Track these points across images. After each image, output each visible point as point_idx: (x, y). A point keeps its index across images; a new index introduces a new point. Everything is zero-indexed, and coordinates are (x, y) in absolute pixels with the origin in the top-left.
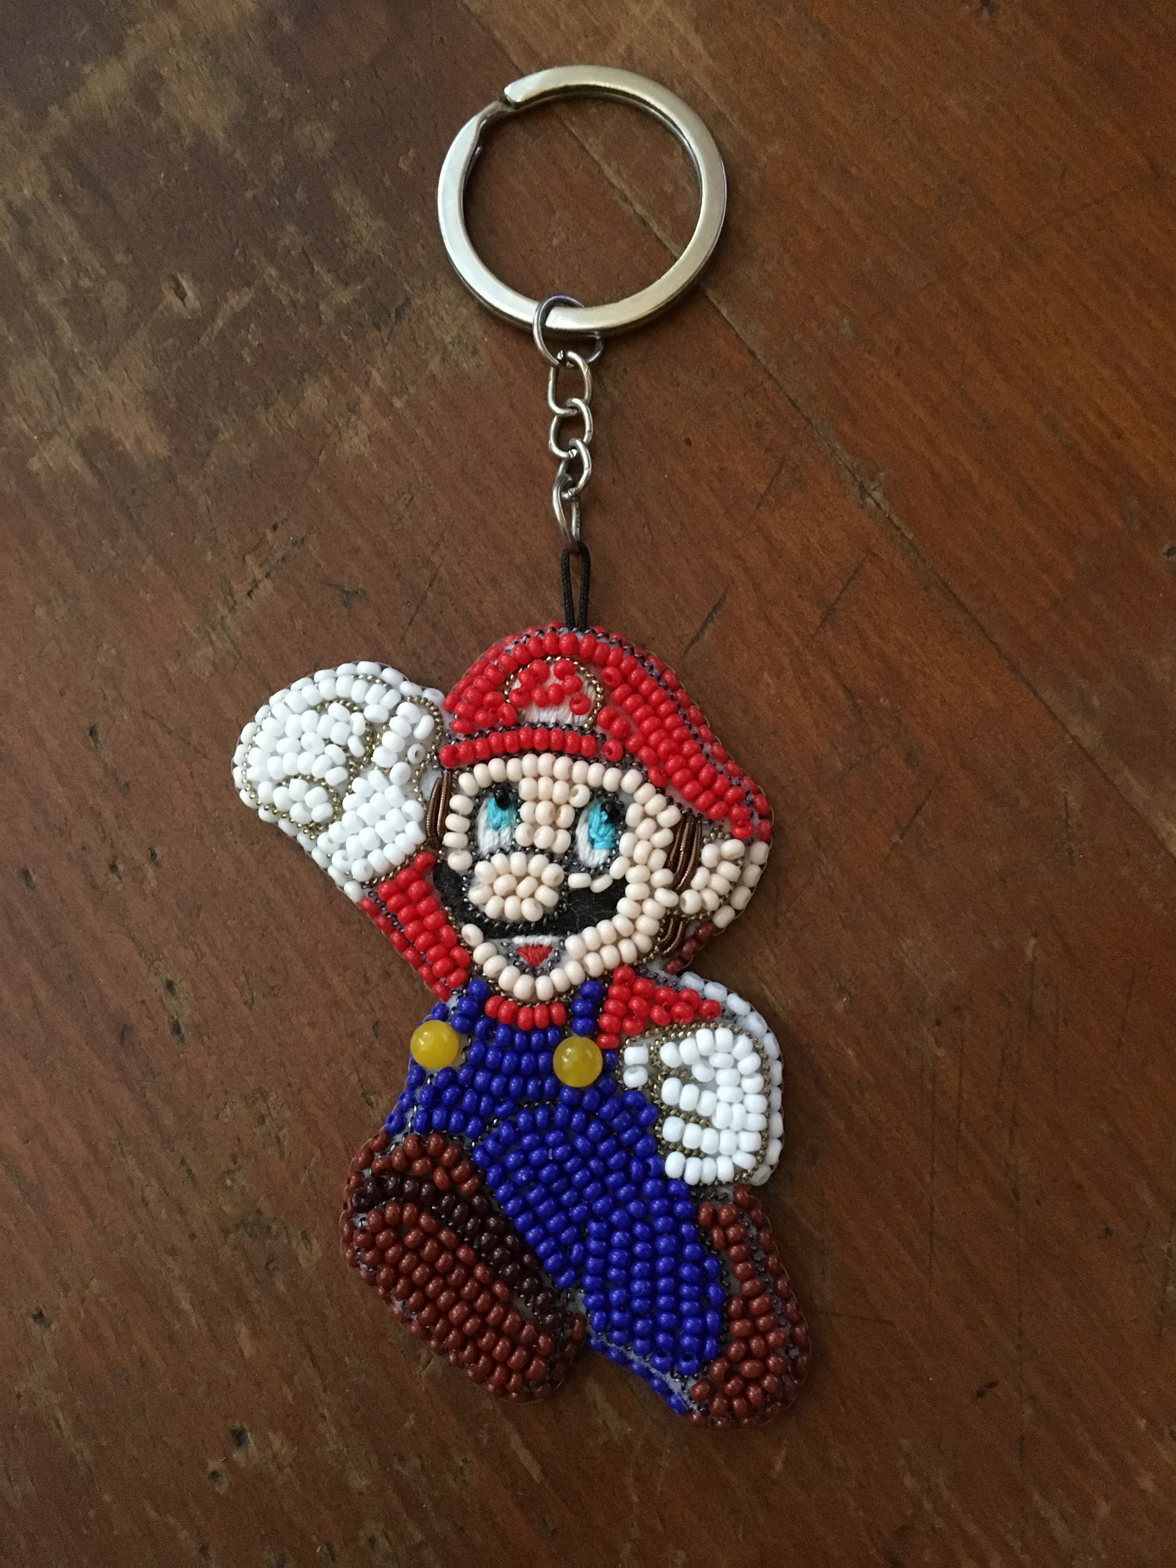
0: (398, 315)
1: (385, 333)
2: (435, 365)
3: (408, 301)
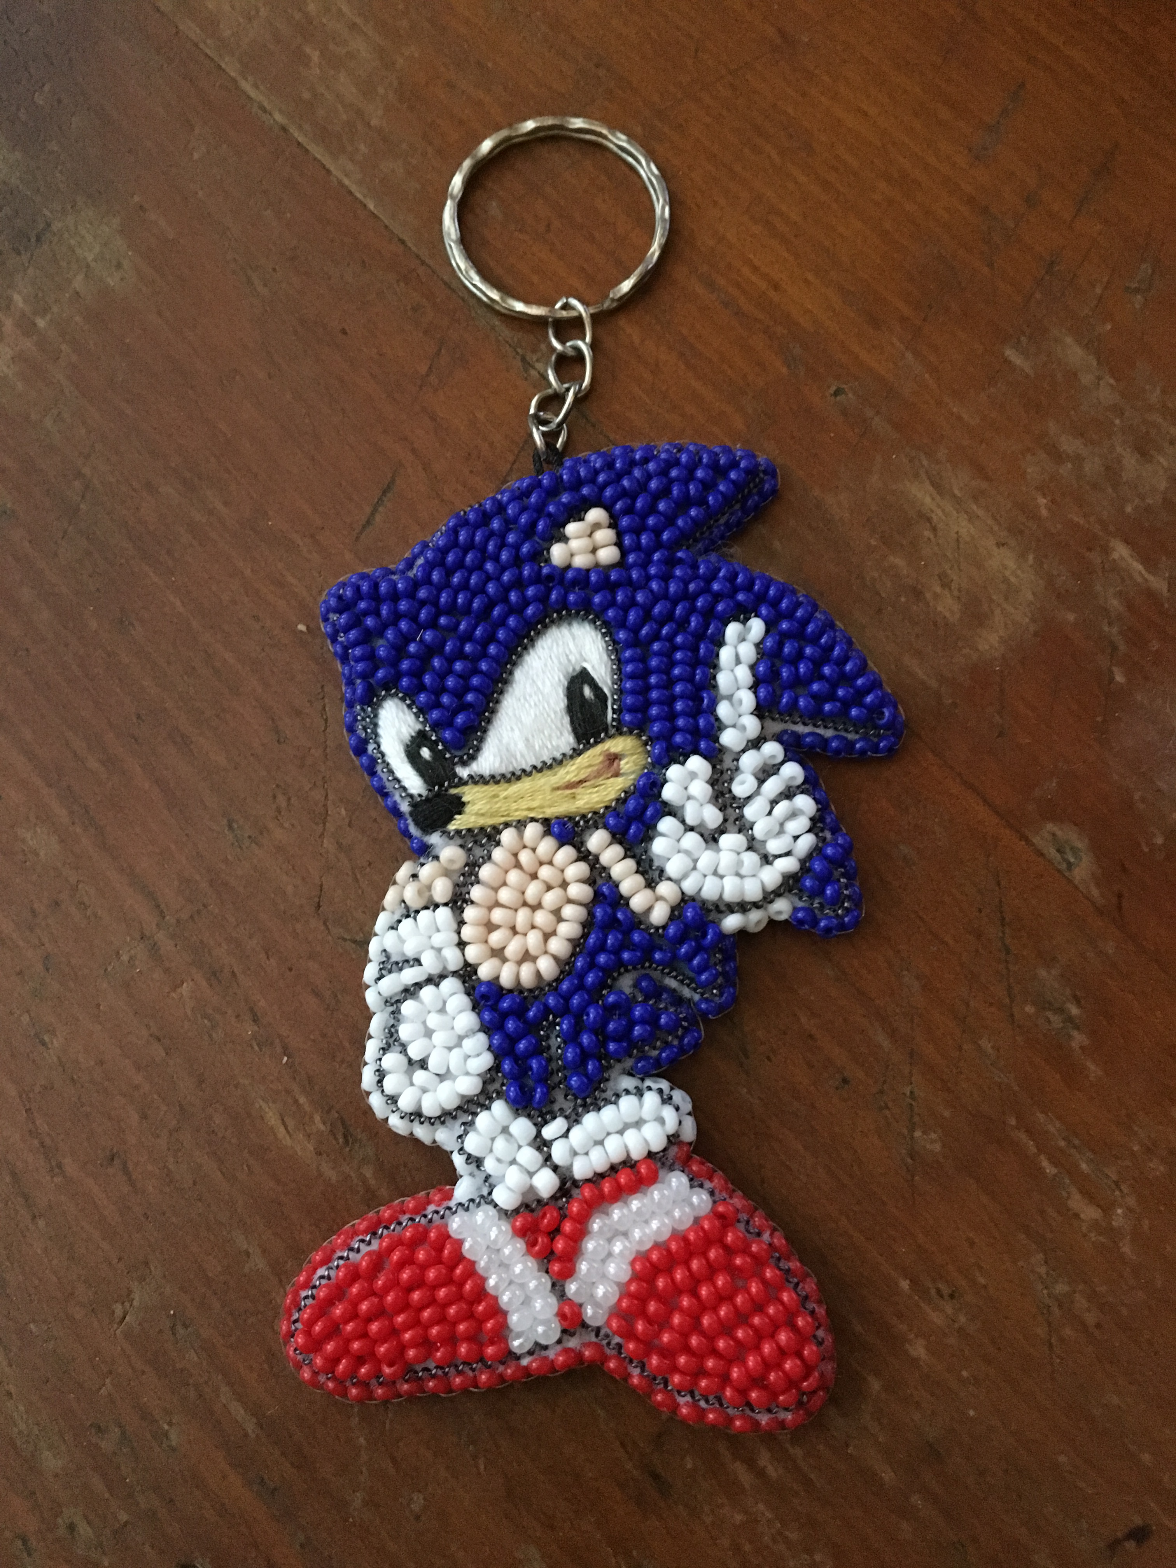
0: (38, 239)
1: (25, 258)
2: (78, 282)
3: (49, 225)
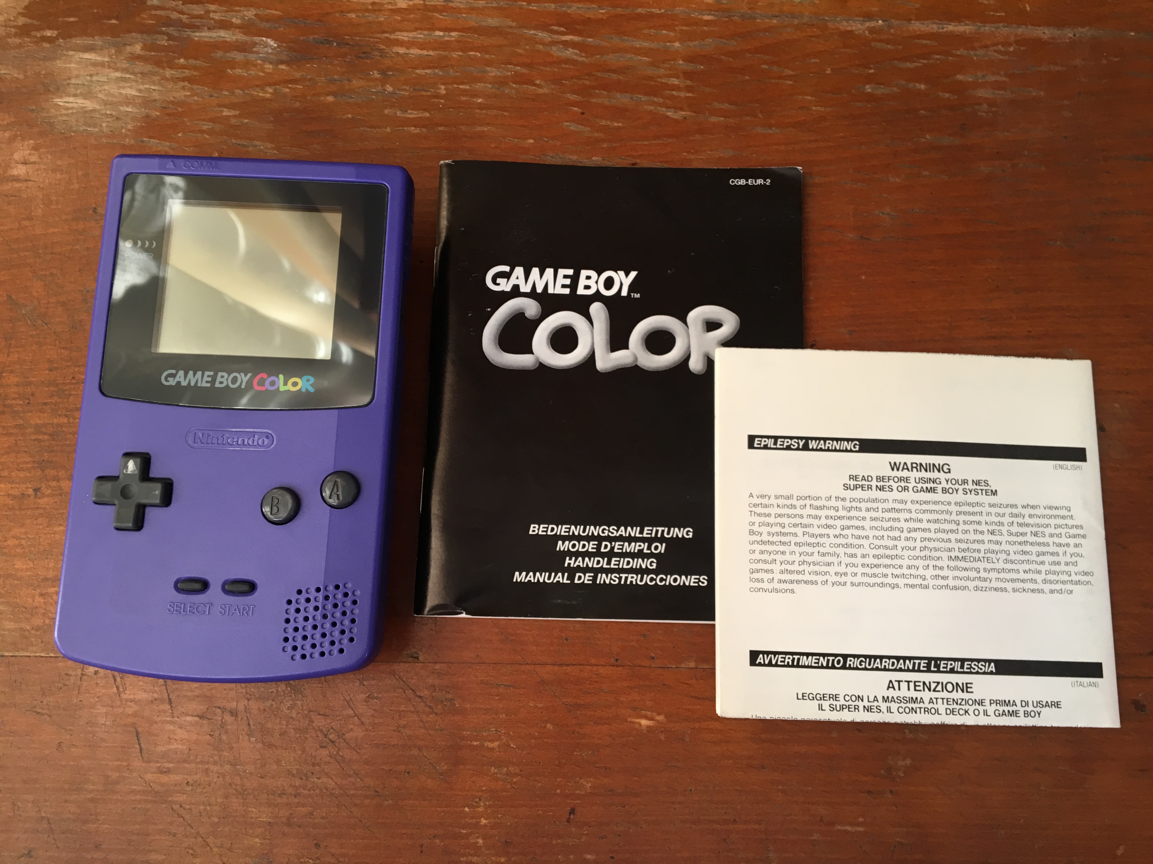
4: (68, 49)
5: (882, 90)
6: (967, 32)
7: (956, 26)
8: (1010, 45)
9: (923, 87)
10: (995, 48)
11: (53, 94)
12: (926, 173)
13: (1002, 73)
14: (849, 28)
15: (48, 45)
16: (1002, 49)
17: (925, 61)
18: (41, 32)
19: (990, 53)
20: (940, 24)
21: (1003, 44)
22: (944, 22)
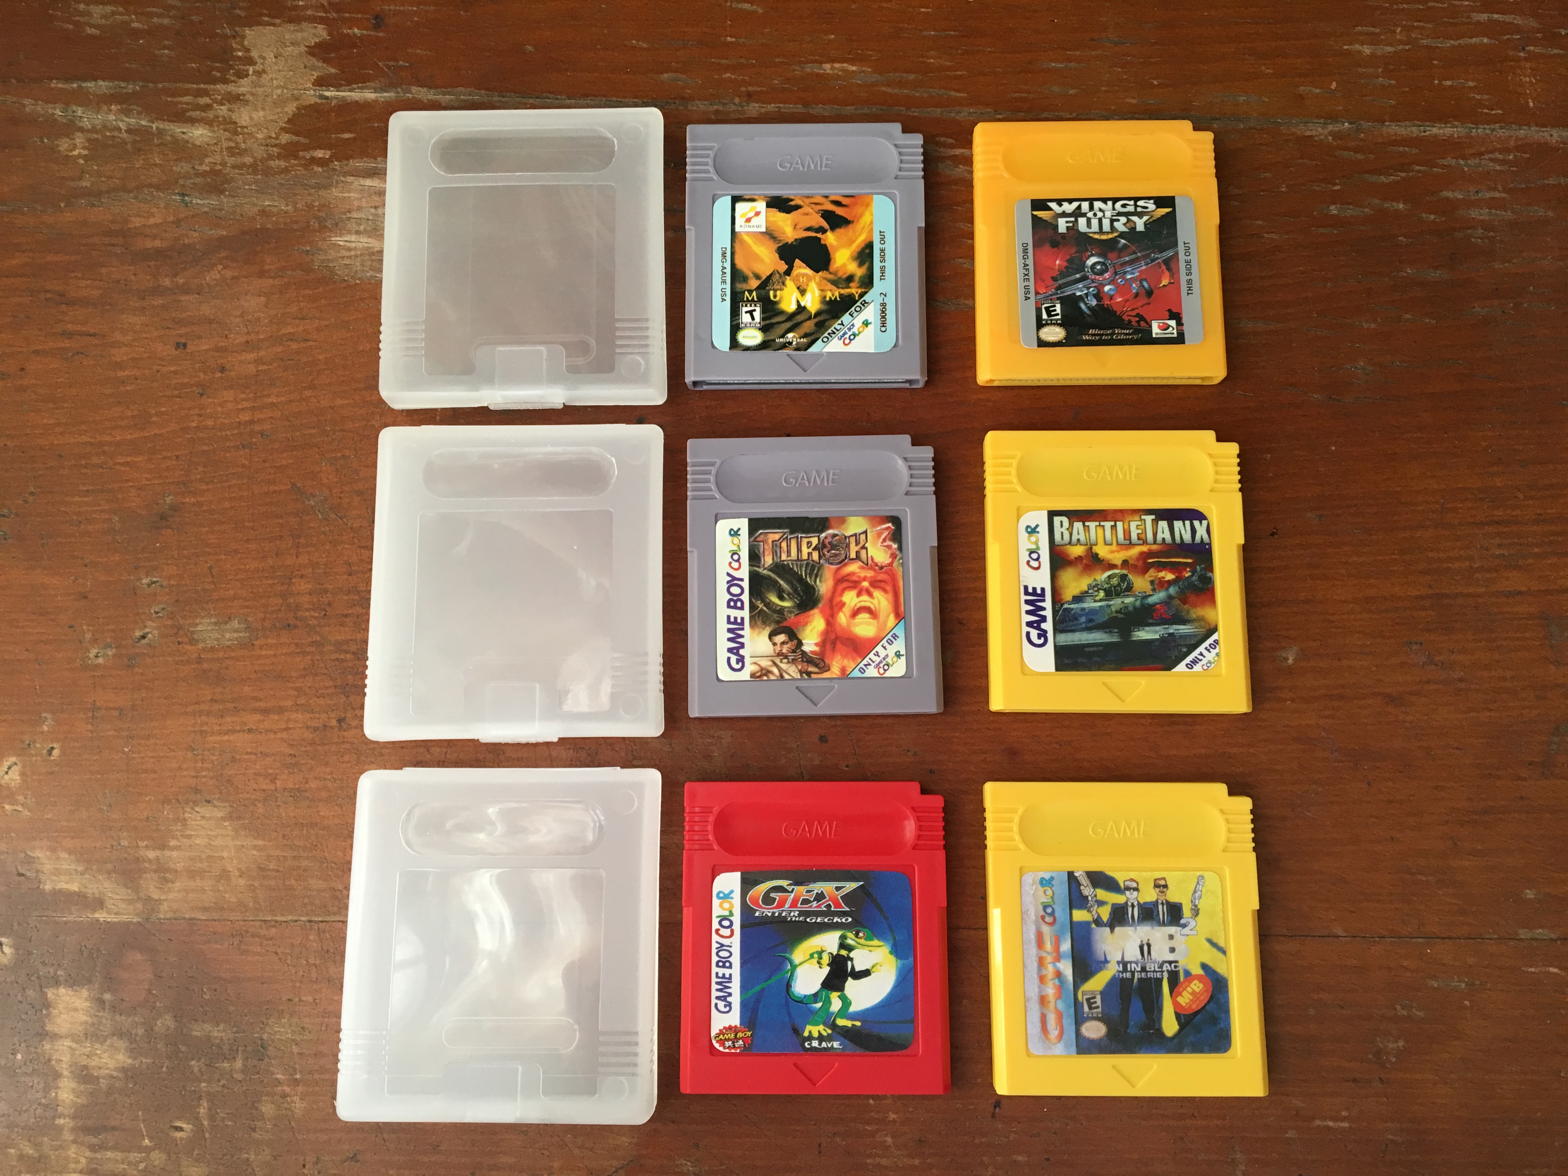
1: (266, 1060)
4: (345, 174)
5: (1351, 212)
6: (1456, 136)
7: (1440, 128)
8: (1508, 151)
9: (1401, 206)
10: (1490, 156)
11: (331, 231)
12: (1408, 316)
13: (1500, 188)
14: (1308, 133)
15: (320, 169)
16: (1500, 157)
17: (1403, 174)
18: (311, 152)
19: (1483, 162)
20: (1421, 126)
21: (1501, 151)
22: (1427, 124)
